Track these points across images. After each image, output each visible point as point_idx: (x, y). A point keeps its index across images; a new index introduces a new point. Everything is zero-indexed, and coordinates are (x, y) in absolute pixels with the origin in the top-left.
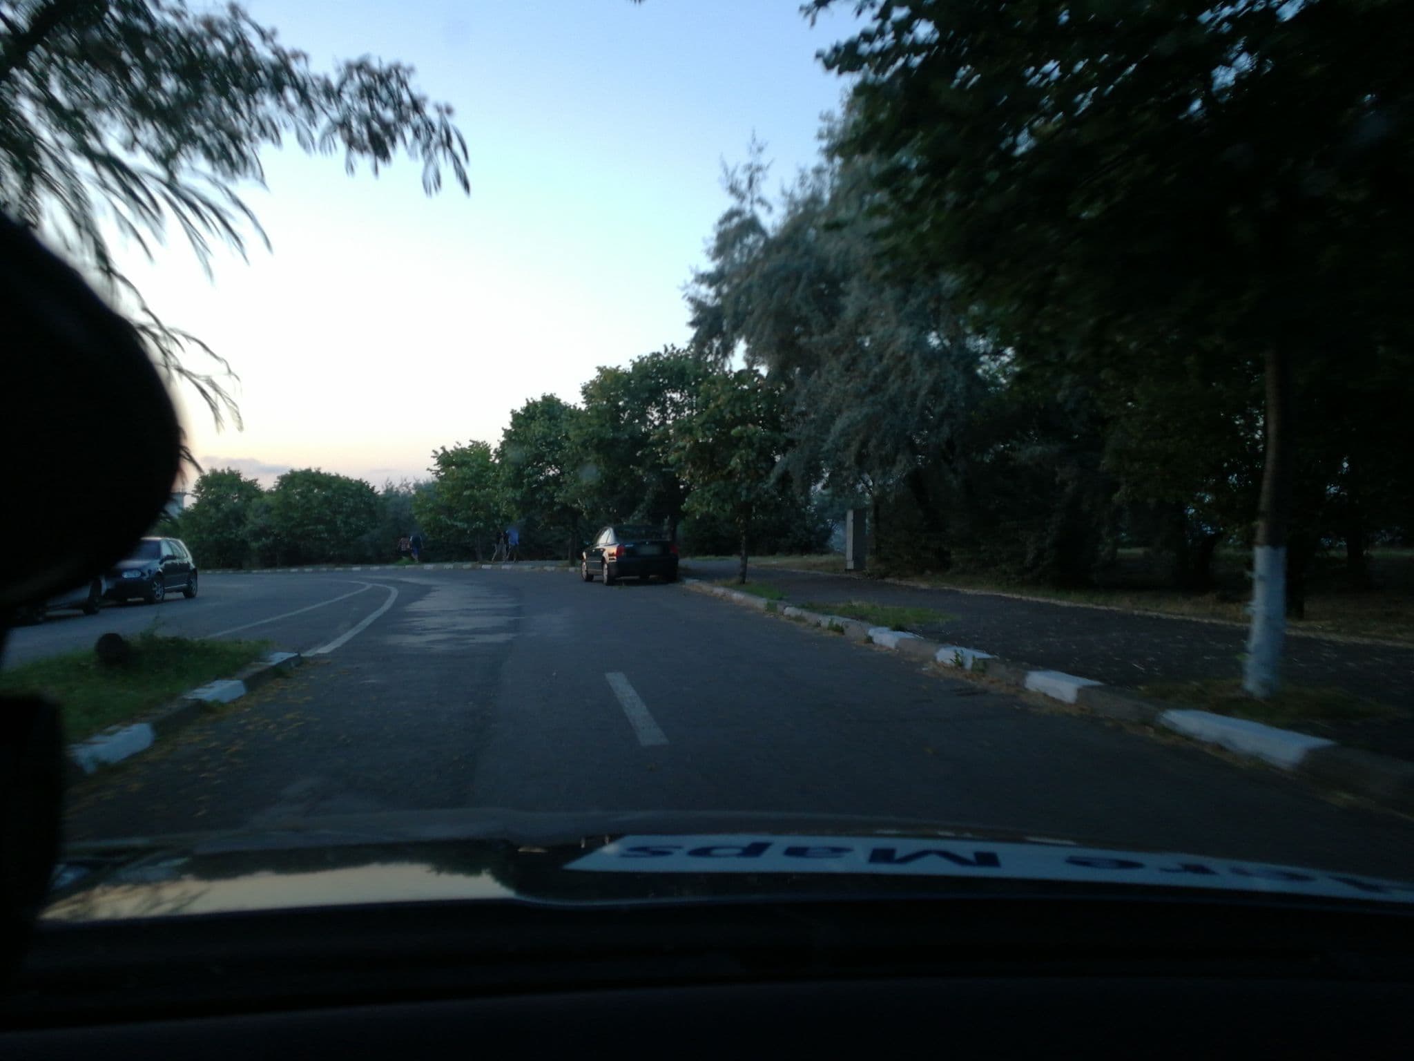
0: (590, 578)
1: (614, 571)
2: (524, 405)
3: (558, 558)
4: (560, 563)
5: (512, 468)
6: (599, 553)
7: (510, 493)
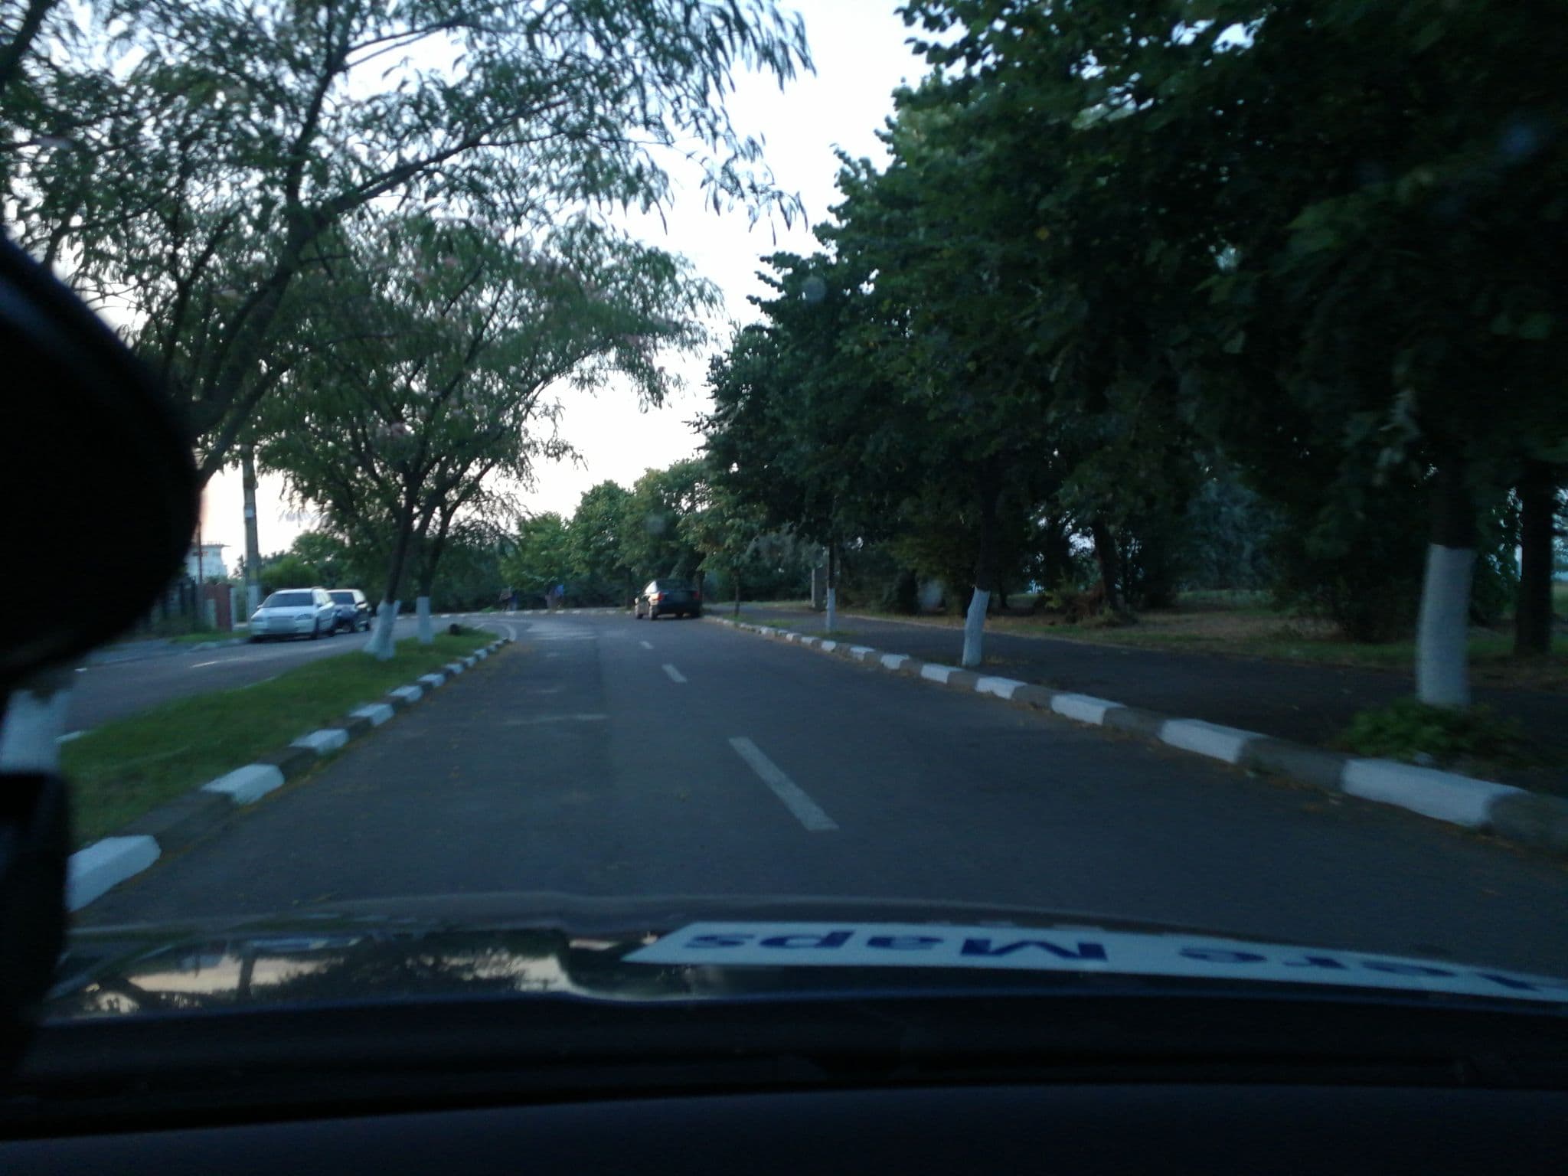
0: (640, 616)
1: (656, 611)
2: (591, 488)
3: (617, 605)
4: (619, 608)
5: (583, 535)
6: (646, 599)
7: (580, 554)
